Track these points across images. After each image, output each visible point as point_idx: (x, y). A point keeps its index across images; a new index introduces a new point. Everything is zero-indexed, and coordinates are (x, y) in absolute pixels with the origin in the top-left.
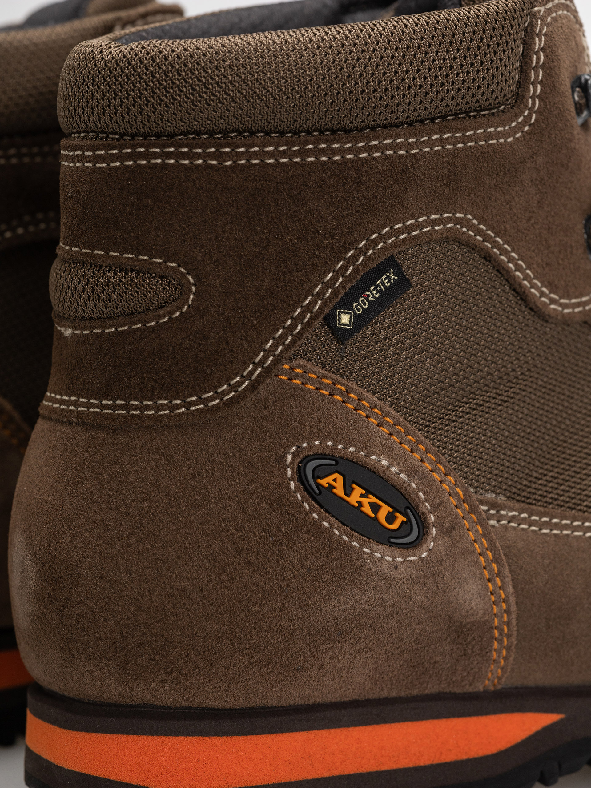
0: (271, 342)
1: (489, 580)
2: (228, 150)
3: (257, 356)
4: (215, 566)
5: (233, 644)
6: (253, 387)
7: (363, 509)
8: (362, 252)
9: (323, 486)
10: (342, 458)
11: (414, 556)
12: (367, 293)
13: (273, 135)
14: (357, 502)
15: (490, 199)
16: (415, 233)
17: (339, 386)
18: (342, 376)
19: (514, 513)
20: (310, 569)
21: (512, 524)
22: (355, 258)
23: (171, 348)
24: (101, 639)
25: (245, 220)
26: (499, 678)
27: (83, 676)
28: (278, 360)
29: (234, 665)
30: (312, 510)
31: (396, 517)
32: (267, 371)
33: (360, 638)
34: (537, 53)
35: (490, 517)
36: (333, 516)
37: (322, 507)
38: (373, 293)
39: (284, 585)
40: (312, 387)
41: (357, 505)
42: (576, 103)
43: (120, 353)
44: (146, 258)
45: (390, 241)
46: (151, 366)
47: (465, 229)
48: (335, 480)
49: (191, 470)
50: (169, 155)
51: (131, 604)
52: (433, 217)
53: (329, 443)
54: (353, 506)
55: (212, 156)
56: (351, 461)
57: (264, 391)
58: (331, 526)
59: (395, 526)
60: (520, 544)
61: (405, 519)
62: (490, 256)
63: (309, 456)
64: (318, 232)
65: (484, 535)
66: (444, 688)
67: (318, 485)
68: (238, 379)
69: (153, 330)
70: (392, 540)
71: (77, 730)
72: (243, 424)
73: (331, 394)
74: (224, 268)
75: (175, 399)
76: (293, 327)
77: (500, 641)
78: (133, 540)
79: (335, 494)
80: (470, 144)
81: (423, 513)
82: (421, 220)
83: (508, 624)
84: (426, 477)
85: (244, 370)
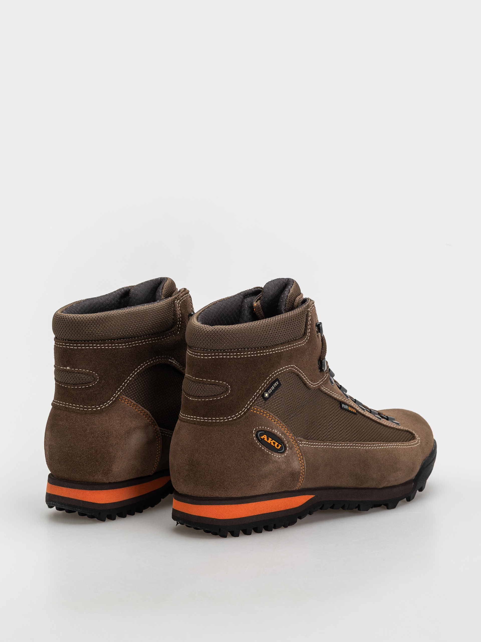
0: (249, 402)
1: (300, 461)
2: (239, 354)
3: (246, 406)
4: (237, 460)
5: (241, 480)
6: (245, 413)
7: (271, 444)
8: (270, 377)
9: (262, 438)
10: (266, 431)
11: (283, 455)
12: (272, 388)
13: (250, 349)
14: (270, 442)
15: (299, 360)
16: (282, 371)
17: (265, 412)
18: (265, 409)
19: (305, 442)
20: (259, 460)
21: (305, 445)
22: (269, 379)
23: (224, 404)
24: (206, 480)
25: (243, 371)
26: (300, 486)
27: (200, 490)
28: (251, 406)
29: (240, 486)
30: (259, 445)
31: (279, 445)
32: (248, 410)
33: (270, 477)
34: (309, 321)
35: (300, 444)
36: (264, 446)
37: (262, 444)
38: (273, 388)
39: (253, 465)
40: (259, 413)
41: (270, 443)
42: (317, 331)
43: (210, 406)
44: (218, 381)
45: (277, 374)
46: (218, 409)
47: (293, 369)
48: (264, 437)
49: (230, 436)
50: (224, 355)
51: (215, 471)
52: (286, 367)
53: (263, 427)
54: (269, 443)
55: (235, 355)
56: (268, 431)
57: (247, 414)
58: (264, 449)
59: (279, 448)
60: (307, 451)
61: (281, 446)
62: (299, 375)
63: (258, 431)
64: (261, 373)
65: (299, 449)
66: (287, 489)
67: (261, 438)
68: (241, 412)
69: (219, 400)
70: (278, 451)
71: (197, 505)
72: (242, 423)
73: (263, 414)
74: (238, 383)
75: (225, 417)
76: (254, 398)
77: (302, 476)
78: (216, 455)
79: (265, 440)
80: (294, 347)
81: (285, 444)
82: (283, 368)
83: (304, 472)
84: (285, 434)
85: (242, 409)
